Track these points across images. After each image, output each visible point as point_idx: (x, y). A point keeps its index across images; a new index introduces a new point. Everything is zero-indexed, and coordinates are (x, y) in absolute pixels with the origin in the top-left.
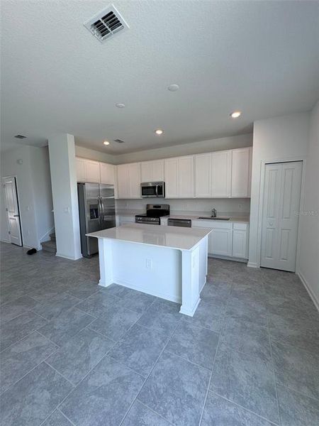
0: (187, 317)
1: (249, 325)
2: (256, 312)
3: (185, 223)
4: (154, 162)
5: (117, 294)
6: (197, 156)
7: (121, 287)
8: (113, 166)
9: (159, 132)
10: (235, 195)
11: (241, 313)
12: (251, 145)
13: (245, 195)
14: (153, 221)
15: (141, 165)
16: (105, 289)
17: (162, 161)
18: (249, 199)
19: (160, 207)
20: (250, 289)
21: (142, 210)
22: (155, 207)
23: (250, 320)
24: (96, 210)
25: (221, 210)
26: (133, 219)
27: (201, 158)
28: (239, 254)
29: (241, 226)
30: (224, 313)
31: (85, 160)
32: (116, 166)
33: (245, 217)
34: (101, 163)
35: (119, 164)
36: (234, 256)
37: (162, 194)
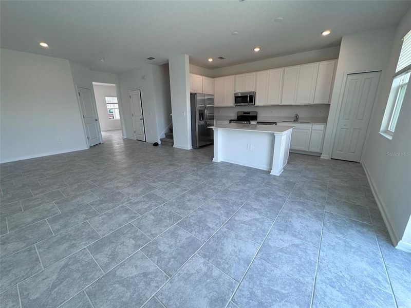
0: (275, 176)
4: (247, 74)
6: (287, 69)
8: (211, 79)
9: (257, 50)
10: (317, 102)
13: (326, 102)
15: (235, 77)
17: (254, 73)
18: (329, 105)
19: (249, 113)
21: (234, 115)
22: (244, 113)
24: (202, 114)
25: (302, 114)
26: (228, 122)
27: (289, 70)
28: (315, 149)
29: (320, 127)
32: (213, 79)
33: (324, 120)
34: (204, 77)
35: (216, 77)
36: (310, 150)
37: (252, 102)
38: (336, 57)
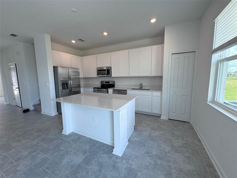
0: (117, 157)
1: (159, 162)
2: (165, 152)
3: (123, 92)
5: (73, 140)
6: (131, 50)
7: (77, 134)
9: (105, 34)
10: (154, 74)
11: (154, 153)
12: (163, 43)
13: (159, 75)
14: (104, 91)
15: (96, 56)
16: (66, 136)
17: (109, 53)
18: (162, 77)
19: (109, 82)
20: (162, 134)
21: (98, 84)
22: (106, 82)
23: (160, 159)
24: (67, 84)
25: (145, 83)
26: (92, 90)
27: (132, 51)
28: (156, 111)
29: (157, 94)
30: (143, 153)
31: (59, 52)
32: (82, 57)
33: (159, 88)
34: (72, 55)
35: (84, 56)
36: (153, 112)
37: (109, 74)
38: (162, 42)
